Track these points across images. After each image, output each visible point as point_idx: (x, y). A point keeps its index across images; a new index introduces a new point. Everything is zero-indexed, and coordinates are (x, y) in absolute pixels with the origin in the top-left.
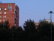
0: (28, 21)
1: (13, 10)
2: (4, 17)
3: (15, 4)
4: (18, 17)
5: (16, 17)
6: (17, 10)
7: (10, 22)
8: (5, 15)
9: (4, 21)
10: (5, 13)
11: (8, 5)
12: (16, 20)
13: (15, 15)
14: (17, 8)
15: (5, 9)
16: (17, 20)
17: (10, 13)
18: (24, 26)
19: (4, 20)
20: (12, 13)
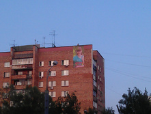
0: (130, 94)
1: (87, 64)
2: (63, 85)
4: (102, 84)
5: (95, 84)
6: (97, 65)
7: (79, 99)
8: (65, 78)
9: (63, 95)
10: (66, 73)
11: (74, 51)
12: (95, 90)
13: (94, 78)
14: (98, 58)
15: (66, 63)
16: (99, 92)
17: (78, 74)
18: (121, 107)
19: (63, 93)
20: (84, 72)
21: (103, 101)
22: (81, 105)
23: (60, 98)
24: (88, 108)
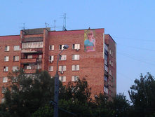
0: (142, 79)
1: (99, 48)
2: (73, 69)
3: (103, 30)
4: (114, 68)
5: (106, 69)
6: (109, 50)
7: (90, 84)
8: (76, 63)
9: (73, 80)
10: (76, 57)
11: (85, 35)
12: (107, 75)
13: (106, 63)
14: (110, 42)
15: (77, 47)
16: (110, 78)
17: (89, 58)
18: (133, 93)
19: (73, 77)
20: (95, 56)
21: (114, 87)
22: (92, 91)
23: (70, 83)
24: (99, 93)
